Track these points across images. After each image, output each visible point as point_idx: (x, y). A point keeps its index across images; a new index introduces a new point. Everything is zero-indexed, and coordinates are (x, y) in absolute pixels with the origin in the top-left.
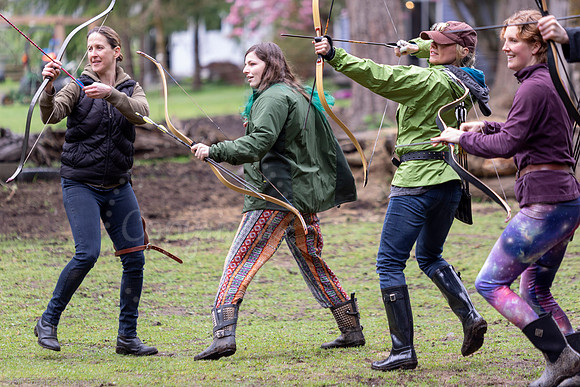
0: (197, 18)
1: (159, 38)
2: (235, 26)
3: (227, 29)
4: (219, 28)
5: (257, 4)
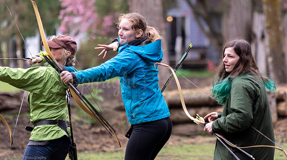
1: (18, 42)
2: (64, 33)
5: (77, 20)
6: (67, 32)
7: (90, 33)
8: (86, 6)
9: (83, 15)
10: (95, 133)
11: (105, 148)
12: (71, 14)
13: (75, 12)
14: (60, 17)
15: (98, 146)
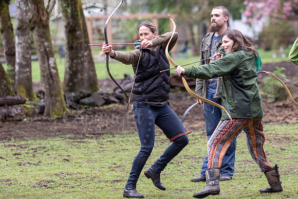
2: (248, 17)
3: (244, 19)
4: (240, 18)
5: (260, 5)
6: (251, 16)
7: (271, 17)
9: (265, 1)
10: (278, 106)
11: (288, 120)
12: (255, 0)
14: (245, 3)
15: (282, 118)
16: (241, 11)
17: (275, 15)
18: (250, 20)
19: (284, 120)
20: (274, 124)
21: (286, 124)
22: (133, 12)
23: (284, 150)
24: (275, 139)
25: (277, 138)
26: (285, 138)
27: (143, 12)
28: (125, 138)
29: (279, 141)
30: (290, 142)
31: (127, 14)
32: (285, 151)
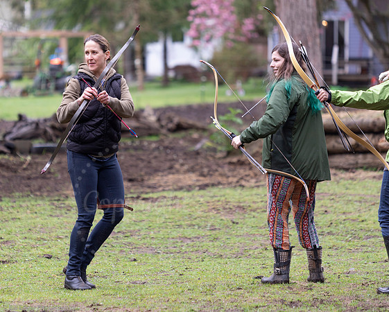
0: (166, 32)
1: (137, 47)
2: (194, 38)
3: (188, 41)
4: (182, 40)
5: (210, 22)
6: (197, 38)
7: (225, 38)
8: (222, 6)
9: (218, 17)
10: (230, 163)
11: (243, 183)
12: (204, 15)
13: (208, 12)
14: (190, 18)
15: (235, 180)
16: (184, 29)
17: (231, 36)
18: (196, 42)
19: (238, 182)
20: (224, 188)
21: (241, 188)
22: (33, 28)
23: (237, 223)
24: (224, 209)
25: (227, 206)
26: (239, 207)
27: (47, 28)
28: (17, 203)
29: (230, 211)
30: (245, 212)
31: (24, 30)
32: (238, 225)
